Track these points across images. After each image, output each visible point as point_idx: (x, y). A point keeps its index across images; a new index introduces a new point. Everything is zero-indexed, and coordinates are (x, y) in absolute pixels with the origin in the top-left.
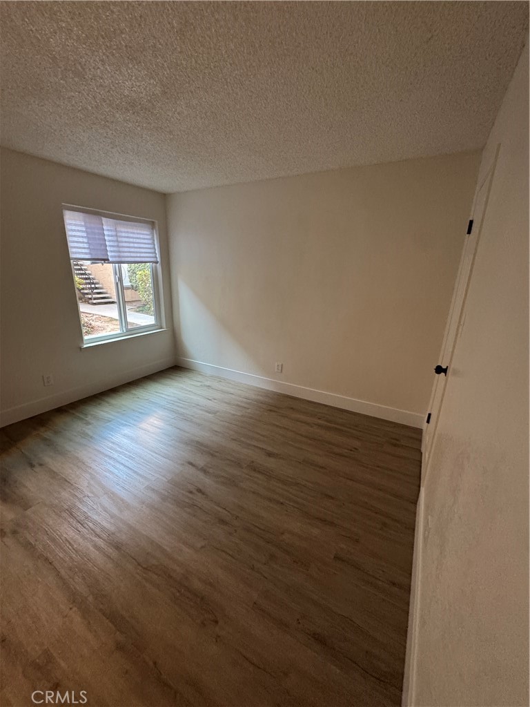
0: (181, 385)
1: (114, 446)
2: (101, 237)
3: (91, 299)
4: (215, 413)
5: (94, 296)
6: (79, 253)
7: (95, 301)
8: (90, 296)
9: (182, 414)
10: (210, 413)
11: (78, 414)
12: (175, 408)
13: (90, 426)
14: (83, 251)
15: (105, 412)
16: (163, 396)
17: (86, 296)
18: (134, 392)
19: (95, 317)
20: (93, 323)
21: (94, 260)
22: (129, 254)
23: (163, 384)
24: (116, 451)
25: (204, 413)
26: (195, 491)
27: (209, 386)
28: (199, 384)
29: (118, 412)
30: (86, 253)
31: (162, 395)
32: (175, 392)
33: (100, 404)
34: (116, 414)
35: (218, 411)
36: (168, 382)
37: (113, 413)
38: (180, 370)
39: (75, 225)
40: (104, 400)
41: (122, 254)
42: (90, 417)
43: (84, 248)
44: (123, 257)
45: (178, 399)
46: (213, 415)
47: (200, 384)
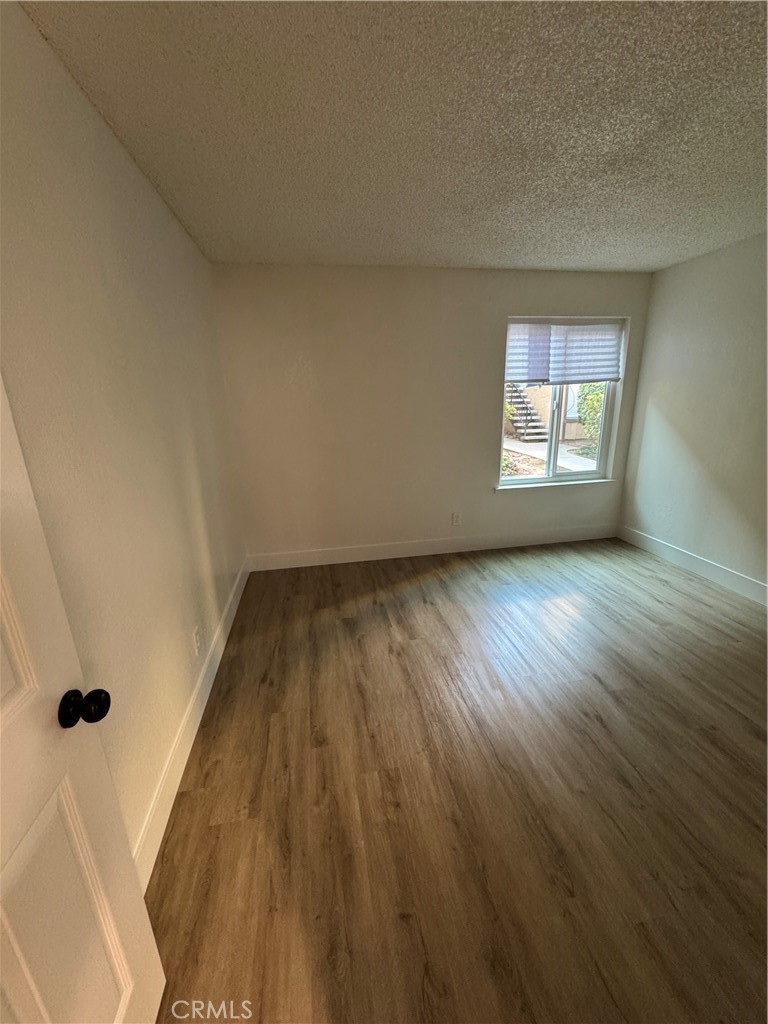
0: (616, 567)
1: (506, 615)
2: (546, 351)
3: (523, 434)
4: (663, 624)
5: (528, 431)
6: (516, 374)
7: (527, 438)
8: (523, 431)
9: (606, 608)
10: (653, 621)
11: (477, 566)
12: (598, 596)
13: (486, 583)
14: (521, 371)
15: (505, 571)
16: (585, 575)
17: (519, 431)
18: (546, 558)
19: (523, 457)
20: (519, 465)
21: (531, 382)
22: (577, 371)
23: (589, 559)
24: (506, 621)
25: (644, 618)
26: (592, 716)
27: (666, 581)
28: (647, 573)
29: (520, 577)
30: (523, 374)
31: (582, 573)
32: (605, 574)
33: (501, 561)
34: (515, 578)
35: (670, 624)
36: (598, 557)
37: (513, 575)
38: (622, 546)
39: (519, 340)
40: (506, 558)
41: (568, 372)
42: (487, 571)
43: (523, 367)
44: (569, 375)
45: (606, 585)
46: (657, 626)
47: (650, 573)
